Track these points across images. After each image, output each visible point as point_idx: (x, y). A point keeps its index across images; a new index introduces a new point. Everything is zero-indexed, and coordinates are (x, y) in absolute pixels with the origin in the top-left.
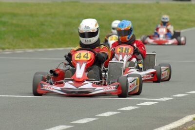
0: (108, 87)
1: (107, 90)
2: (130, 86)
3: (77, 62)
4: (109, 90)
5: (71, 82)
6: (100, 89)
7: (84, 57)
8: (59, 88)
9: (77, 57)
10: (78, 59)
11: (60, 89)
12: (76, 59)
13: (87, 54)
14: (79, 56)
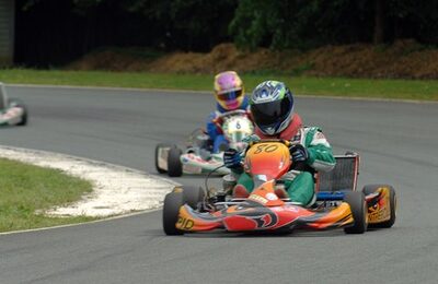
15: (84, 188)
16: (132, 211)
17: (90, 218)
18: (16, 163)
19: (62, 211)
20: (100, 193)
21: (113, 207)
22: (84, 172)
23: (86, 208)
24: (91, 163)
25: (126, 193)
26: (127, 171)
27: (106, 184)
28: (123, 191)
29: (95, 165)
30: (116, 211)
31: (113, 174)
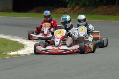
18: (5, 39)
19: (12, 53)
20: (26, 48)
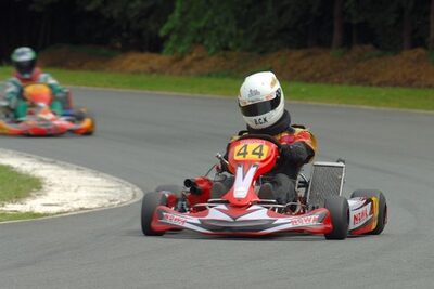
0: (303, 218)
1: (300, 225)
2: (355, 218)
3: (238, 163)
4: (304, 224)
5: (223, 207)
6: (286, 222)
7: (254, 153)
8: (196, 220)
9: (239, 154)
10: (241, 157)
11: (198, 222)
12: (236, 158)
13: (261, 146)
14: (242, 151)
15: (34, 185)
16: (82, 209)
17: (38, 215)
19: (10, 207)
20: (49, 191)
21: (62, 204)
22: (35, 169)
23: (35, 205)
24: (41, 161)
25: (76, 191)
26: (78, 169)
27: (57, 182)
28: (73, 189)
29: (46, 162)
30: (65, 208)
31: (64, 172)
